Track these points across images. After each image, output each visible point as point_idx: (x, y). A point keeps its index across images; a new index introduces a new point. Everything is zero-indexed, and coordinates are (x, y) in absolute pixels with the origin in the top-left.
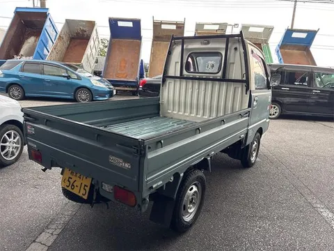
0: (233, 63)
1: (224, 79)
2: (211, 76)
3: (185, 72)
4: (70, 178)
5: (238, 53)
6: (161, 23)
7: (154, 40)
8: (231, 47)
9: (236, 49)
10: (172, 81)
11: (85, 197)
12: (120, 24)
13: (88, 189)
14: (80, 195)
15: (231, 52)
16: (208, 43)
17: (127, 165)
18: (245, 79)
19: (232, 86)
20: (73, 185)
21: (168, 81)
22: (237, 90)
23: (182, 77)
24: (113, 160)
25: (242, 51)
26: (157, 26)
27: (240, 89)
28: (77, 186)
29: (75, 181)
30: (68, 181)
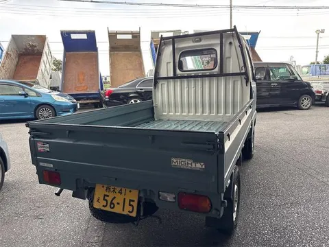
0: (230, 58)
1: (222, 74)
2: (208, 73)
3: (178, 72)
4: (105, 195)
5: (233, 47)
6: (117, 33)
7: (110, 51)
8: (226, 41)
9: (230, 43)
10: (165, 83)
11: (134, 214)
12: (74, 37)
13: (135, 204)
14: (126, 213)
15: (227, 47)
16: (200, 40)
17: (199, 166)
18: (243, 71)
19: (231, 80)
20: (111, 203)
21: (160, 82)
22: (236, 83)
23: (175, 77)
24: (176, 162)
25: (238, 44)
26: (112, 36)
27: (239, 82)
28: (118, 204)
29: (115, 198)
30: (104, 199)
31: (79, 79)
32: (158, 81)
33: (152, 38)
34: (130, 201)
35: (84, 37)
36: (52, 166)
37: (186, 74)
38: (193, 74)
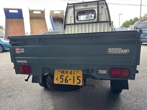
0: (102, 14)
1: (98, 22)
2: (91, 21)
3: (77, 21)
4: (61, 76)
5: (103, 9)
6: (33, 11)
7: (30, 19)
8: (100, 6)
9: (102, 7)
10: (70, 26)
11: (81, 84)
13: (81, 79)
14: (75, 84)
15: (100, 9)
16: (87, 6)
17: (126, 51)
18: (109, 20)
19: (102, 24)
20: (66, 80)
21: (67, 27)
22: (105, 26)
23: (75, 24)
24: (111, 51)
25: (105, 7)
26: (31, 12)
27: (106, 26)
28: (70, 79)
29: (68, 76)
30: (61, 78)
31: (14, 32)
32: (66, 26)
33: (51, 14)
34: (78, 77)
35: (17, 11)
36: (26, 62)
37: (80, 22)
38: (84, 22)
